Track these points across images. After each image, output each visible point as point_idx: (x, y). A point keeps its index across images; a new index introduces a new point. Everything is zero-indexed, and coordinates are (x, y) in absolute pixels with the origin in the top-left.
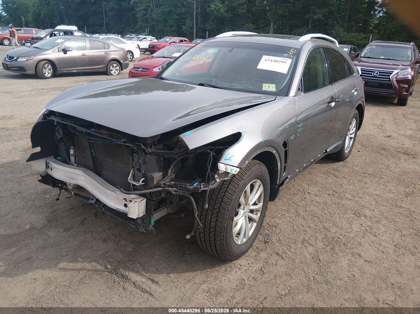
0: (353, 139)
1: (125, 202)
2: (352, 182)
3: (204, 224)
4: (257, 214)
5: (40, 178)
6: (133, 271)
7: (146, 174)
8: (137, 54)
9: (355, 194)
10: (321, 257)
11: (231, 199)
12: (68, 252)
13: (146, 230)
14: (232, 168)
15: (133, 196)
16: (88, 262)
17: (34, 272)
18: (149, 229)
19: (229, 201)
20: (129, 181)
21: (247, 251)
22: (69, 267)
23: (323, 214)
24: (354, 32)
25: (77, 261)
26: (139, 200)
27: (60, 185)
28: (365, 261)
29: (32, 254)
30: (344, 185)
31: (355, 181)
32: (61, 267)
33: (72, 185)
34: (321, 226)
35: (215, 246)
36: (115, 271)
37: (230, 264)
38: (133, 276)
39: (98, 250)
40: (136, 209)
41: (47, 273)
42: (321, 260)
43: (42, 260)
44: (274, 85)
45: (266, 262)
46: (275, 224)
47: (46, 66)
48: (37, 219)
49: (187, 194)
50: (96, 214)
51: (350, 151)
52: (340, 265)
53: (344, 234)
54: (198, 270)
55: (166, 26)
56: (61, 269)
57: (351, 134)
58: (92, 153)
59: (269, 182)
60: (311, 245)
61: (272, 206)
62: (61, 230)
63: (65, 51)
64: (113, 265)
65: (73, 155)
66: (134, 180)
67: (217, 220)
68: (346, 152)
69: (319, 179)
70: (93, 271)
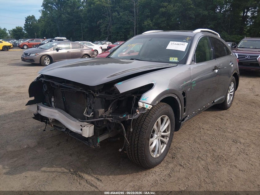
0: (232, 96)
1: (81, 128)
2: (232, 122)
3: (131, 143)
4: (166, 139)
5: (34, 116)
6: (86, 173)
7: (95, 110)
8: (100, 51)
9: (234, 129)
10: (209, 167)
11: (147, 125)
12: (48, 161)
13: (94, 147)
14: (147, 105)
15: (86, 123)
16: (59, 168)
17: (26, 173)
18: (96, 146)
19: (146, 127)
20: (85, 115)
21: (160, 163)
22: (47, 170)
23: (212, 141)
24: (234, 35)
25: (53, 167)
26: (89, 126)
27: (45, 121)
28: (240, 170)
29: (26, 162)
30: (226, 124)
31: (234, 122)
32: (43, 170)
33: (51, 119)
34: (210, 149)
35: (138, 157)
36: (75, 173)
37: (149, 171)
38: (86, 176)
39: (66, 161)
40: (88, 131)
41: (34, 173)
42: (210, 169)
43: (32, 166)
44: (177, 58)
45: (173, 170)
46: (180, 147)
47: (46, 58)
48: (31, 142)
49: (119, 122)
50: (67, 140)
51: (231, 103)
52: (223, 172)
53: (225, 153)
54: (128, 174)
55: (118, 36)
56: (42, 171)
57: (231, 92)
58: (63, 99)
59: (174, 117)
60: (203, 160)
61: (179, 136)
62: (45, 149)
63: (57, 50)
64: (74, 169)
65: (53, 102)
66: (87, 114)
67: (138, 139)
68: (228, 104)
69: (210, 120)
70: (62, 172)
